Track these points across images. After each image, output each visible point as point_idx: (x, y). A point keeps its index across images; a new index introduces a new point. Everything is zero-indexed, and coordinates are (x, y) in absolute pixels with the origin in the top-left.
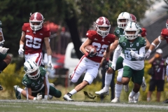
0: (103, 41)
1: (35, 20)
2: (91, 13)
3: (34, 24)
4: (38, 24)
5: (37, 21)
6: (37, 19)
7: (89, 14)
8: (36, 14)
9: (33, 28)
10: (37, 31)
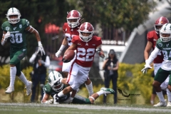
0: (87, 44)
1: (71, 17)
2: (93, 15)
3: (71, 20)
4: (75, 20)
5: (73, 18)
6: (74, 16)
7: (91, 16)
8: (72, 12)
9: (71, 25)
10: (74, 29)
